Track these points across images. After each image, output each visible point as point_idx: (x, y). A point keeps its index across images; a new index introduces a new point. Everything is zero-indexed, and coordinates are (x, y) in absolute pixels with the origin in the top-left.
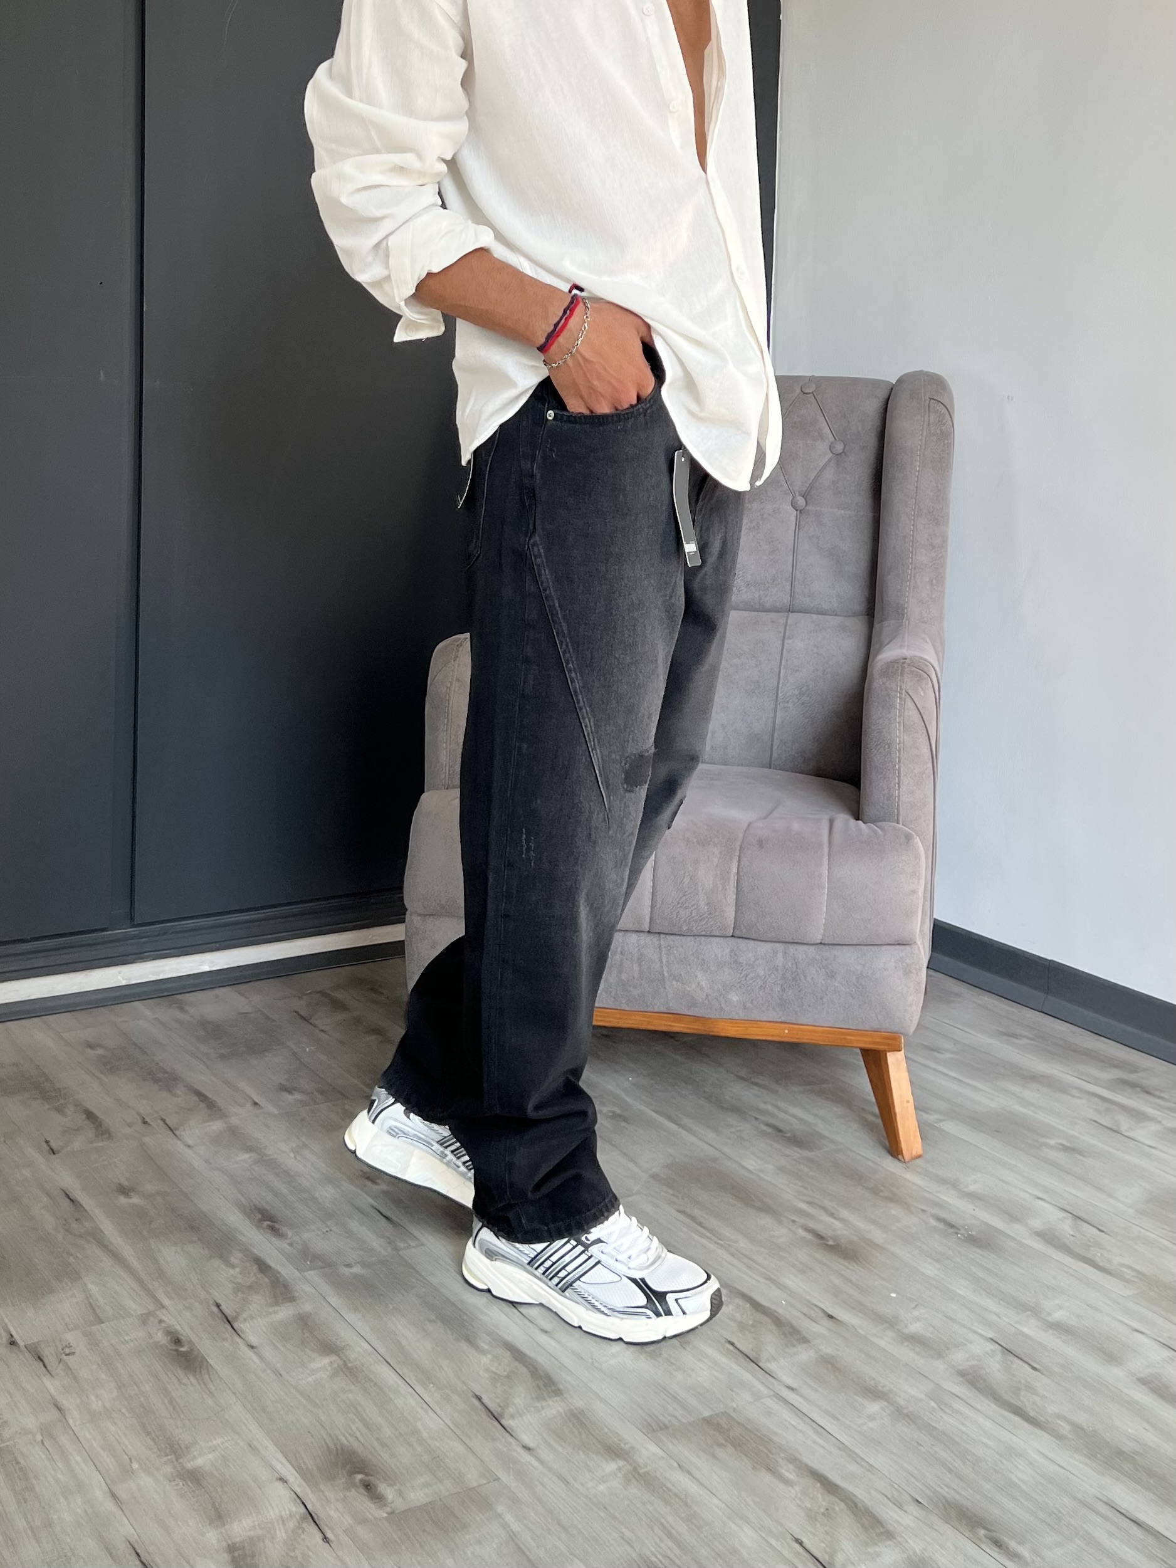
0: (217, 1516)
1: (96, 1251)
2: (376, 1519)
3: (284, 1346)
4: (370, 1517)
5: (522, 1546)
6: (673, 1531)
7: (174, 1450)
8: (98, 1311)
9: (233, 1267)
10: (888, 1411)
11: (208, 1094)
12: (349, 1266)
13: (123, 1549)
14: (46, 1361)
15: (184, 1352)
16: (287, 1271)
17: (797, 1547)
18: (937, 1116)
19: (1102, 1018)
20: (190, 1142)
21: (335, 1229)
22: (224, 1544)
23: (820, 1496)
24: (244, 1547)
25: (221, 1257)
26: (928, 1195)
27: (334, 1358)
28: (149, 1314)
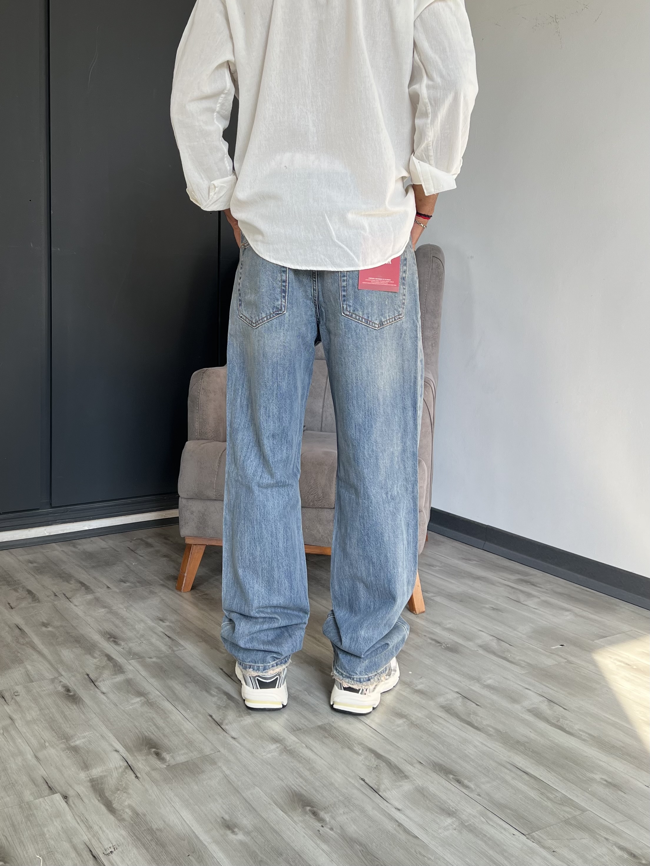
0: (86, 766)
1: (30, 651)
2: (161, 768)
3: (119, 693)
4: (158, 767)
5: (230, 781)
6: (303, 775)
7: (66, 738)
8: (30, 676)
9: (95, 658)
10: (407, 723)
11: (86, 583)
12: (151, 658)
13: (40, 781)
14: (5, 697)
15: (71, 695)
16: (120, 660)
17: (362, 782)
18: (432, 594)
19: (511, 552)
20: (77, 604)
21: (144, 642)
22: (88, 779)
23: (373, 760)
24: (97, 780)
25: (90, 654)
26: (427, 629)
27: (142, 698)
28: (55, 678)
